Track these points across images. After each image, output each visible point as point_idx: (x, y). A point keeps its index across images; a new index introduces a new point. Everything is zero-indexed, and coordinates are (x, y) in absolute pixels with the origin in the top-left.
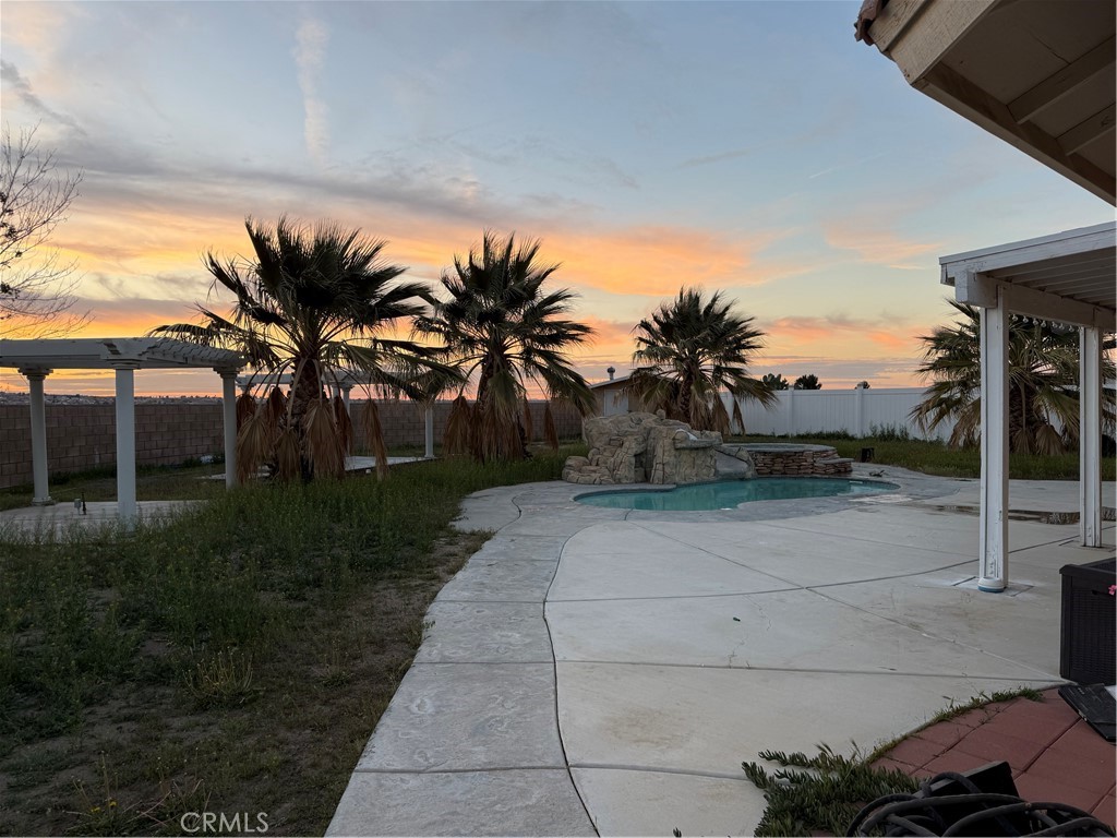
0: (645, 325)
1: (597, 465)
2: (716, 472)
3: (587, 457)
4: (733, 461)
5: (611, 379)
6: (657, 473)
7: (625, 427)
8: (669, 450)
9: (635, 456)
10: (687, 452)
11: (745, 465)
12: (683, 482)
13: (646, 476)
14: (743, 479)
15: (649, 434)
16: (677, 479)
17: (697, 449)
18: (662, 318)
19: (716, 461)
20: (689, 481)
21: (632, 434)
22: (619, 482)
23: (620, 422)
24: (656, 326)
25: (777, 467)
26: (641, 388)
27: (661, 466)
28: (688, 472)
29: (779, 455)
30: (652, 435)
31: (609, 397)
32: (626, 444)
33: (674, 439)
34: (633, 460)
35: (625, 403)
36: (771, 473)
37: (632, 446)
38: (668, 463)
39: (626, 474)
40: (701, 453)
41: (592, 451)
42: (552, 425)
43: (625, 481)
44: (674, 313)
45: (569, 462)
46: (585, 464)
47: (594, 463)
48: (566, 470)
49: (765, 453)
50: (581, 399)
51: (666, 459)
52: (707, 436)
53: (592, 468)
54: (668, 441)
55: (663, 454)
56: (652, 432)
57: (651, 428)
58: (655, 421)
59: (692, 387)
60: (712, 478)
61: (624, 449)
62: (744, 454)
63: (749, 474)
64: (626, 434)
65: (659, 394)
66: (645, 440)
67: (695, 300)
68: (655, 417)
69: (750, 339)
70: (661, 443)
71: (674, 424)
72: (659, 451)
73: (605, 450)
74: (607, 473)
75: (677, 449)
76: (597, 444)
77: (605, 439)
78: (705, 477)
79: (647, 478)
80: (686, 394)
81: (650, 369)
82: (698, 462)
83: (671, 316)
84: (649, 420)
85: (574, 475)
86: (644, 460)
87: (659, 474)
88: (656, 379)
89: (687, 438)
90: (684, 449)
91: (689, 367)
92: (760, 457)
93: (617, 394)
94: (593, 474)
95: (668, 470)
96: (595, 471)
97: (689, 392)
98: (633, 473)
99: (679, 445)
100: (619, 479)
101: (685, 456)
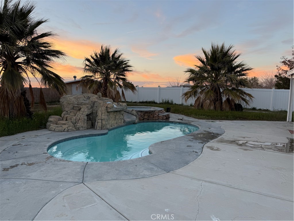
0: (88, 60)
1: (66, 120)
2: (124, 121)
3: (61, 116)
4: (130, 115)
5: (75, 80)
6: (98, 124)
7: (81, 101)
8: (104, 113)
9: (87, 115)
10: (113, 113)
11: (135, 117)
12: (111, 128)
13: (92, 125)
14: (134, 123)
15: (94, 104)
16: (108, 126)
17: (116, 111)
18: (95, 57)
19: (124, 116)
20: (113, 127)
21: (85, 104)
22: (78, 129)
23: (79, 98)
24: (92, 60)
25: (146, 117)
26: (87, 84)
27: (101, 121)
28: (113, 122)
29: (146, 112)
30: (96, 105)
31: (74, 87)
32: (82, 110)
33: (107, 107)
34: (86, 118)
35: (80, 89)
36: (143, 120)
37: (85, 111)
38: (104, 119)
39: (82, 125)
40: (118, 113)
41: (63, 113)
42: (43, 99)
43: (81, 129)
44: (100, 55)
45: (50, 119)
46: (59, 120)
47: (65, 119)
48: (48, 124)
49: (141, 112)
50: (58, 86)
51: (103, 117)
52: (121, 105)
53: (64, 122)
54: (104, 108)
55: (101, 114)
56: (95, 103)
57: (95, 102)
58: (97, 98)
59: (108, 84)
60: (123, 124)
61: (81, 112)
62: (134, 112)
63: (137, 121)
64: (82, 104)
65: (95, 86)
66: (92, 107)
67: (108, 51)
68: (96, 96)
69: (128, 68)
70: (100, 109)
71: (105, 100)
72: (99, 113)
73: (71, 112)
74: (72, 125)
75: (108, 112)
76: (67, 109)
77: (71, 106)
78: (120, 124)
79: (93, 126)
80: (105, 87)
81: (91, 76)
82: (117, 117)
83: (99, 56)
84: (94, 97)
85: (53, 126)
86: (91, 117)
87: (99, 124)
88: (92, 81)
89: (113, 107)
90: (111, 112)
91: (106, 77)
92: (139, 113)
93: (78, 86)
94: (63, 126)
95: (104, 122)
96: (65, 124)
97: (106, 86)
98: (86, 124)
99: (109, 110)
100: (78, 128)
101: (112, 115)
